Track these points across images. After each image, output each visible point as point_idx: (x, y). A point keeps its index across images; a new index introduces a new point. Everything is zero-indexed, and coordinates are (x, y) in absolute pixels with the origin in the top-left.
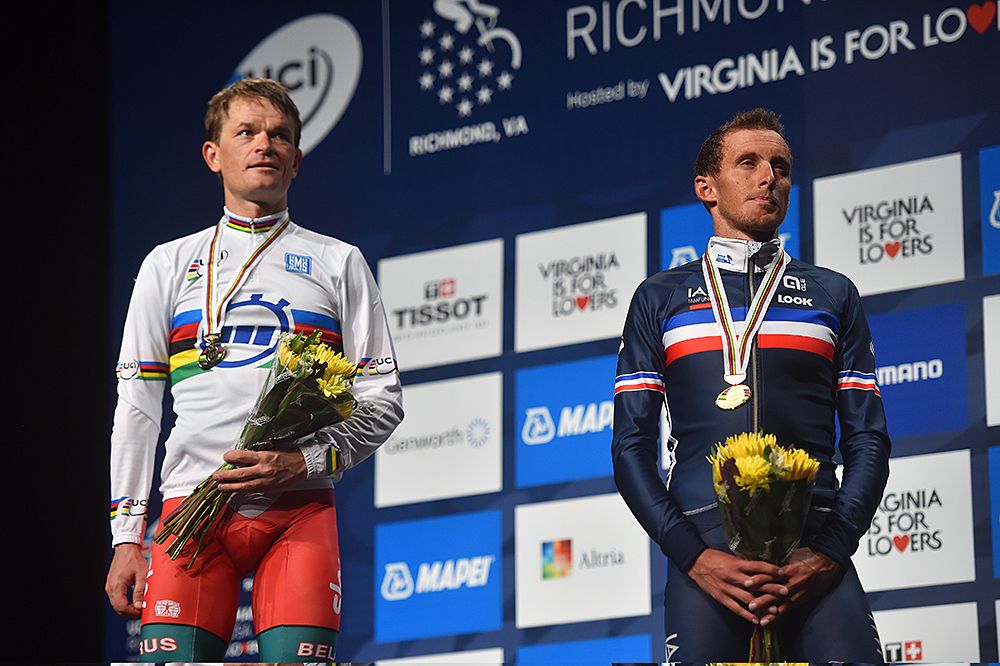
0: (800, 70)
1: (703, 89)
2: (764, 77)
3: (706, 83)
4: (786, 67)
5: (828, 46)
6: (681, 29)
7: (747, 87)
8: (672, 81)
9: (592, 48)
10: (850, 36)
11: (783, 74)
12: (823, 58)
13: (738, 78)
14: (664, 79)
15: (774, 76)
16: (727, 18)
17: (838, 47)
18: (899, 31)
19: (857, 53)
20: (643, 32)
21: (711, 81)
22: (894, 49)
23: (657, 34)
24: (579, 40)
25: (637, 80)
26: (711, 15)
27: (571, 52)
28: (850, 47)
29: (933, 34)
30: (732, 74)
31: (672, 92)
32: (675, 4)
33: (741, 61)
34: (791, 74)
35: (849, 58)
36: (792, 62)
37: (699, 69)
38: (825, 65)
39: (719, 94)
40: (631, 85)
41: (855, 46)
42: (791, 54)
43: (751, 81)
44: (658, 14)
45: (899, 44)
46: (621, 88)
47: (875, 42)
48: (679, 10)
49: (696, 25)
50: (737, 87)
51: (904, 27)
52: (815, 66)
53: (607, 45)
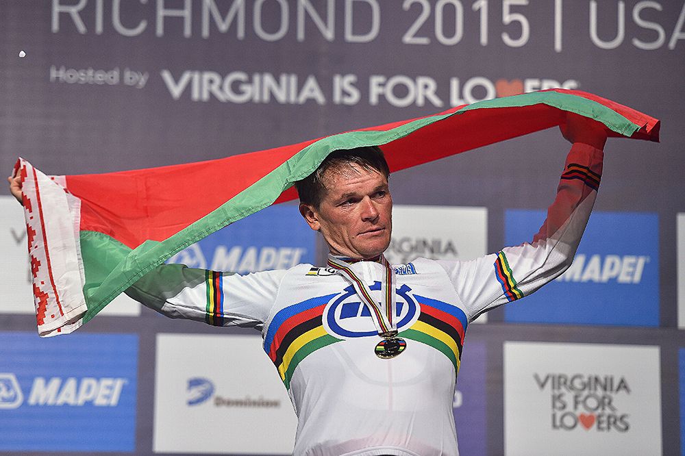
0: (321, 99)
1: (211, 95)
2: (281, 96)
3: (215, 88)
4: (306, 94)
5: (352, 84)
6: (188, 31)
7: (261, 103)
8: (177, 80)
9: (81, 28)
10: (375, 80)
11: (302, 99)
12: (345, 93)
13: (251, 92)
14: (167, 76)
15: (293, 98)
16: (241, 33)
17: (363, 86)
18: (426, 87)
19: (382, 97)
20: (142, 26)
21: (221, 88)
22: (420, 101)
23: (160, 30)
24: (65, 17)
25: (134, 69)
26: (223, 27)
27: (55, 26)
28: (375, 91)
29: (461, 97)
30: (244, 88)
31: (176, 91)
32: (182, 7)
33: (257, 78)
34: (311, 101)
35: (374, 99)
36: (312, 90)
37: (207, 76)
38: (348, 101)
39: (229, 103)
40: (128, 74)
41: (380, 90)
42: (311, 83)
43: (266, 98)
44: (161, 13)
45: (426, 99)
46: (116, 74)
47: (401, 91)
48: (187, 13)
49: (206, 32)
50: (251, 101)
51: (432, 85)
52: (337, 97)
53: (99, 28)
